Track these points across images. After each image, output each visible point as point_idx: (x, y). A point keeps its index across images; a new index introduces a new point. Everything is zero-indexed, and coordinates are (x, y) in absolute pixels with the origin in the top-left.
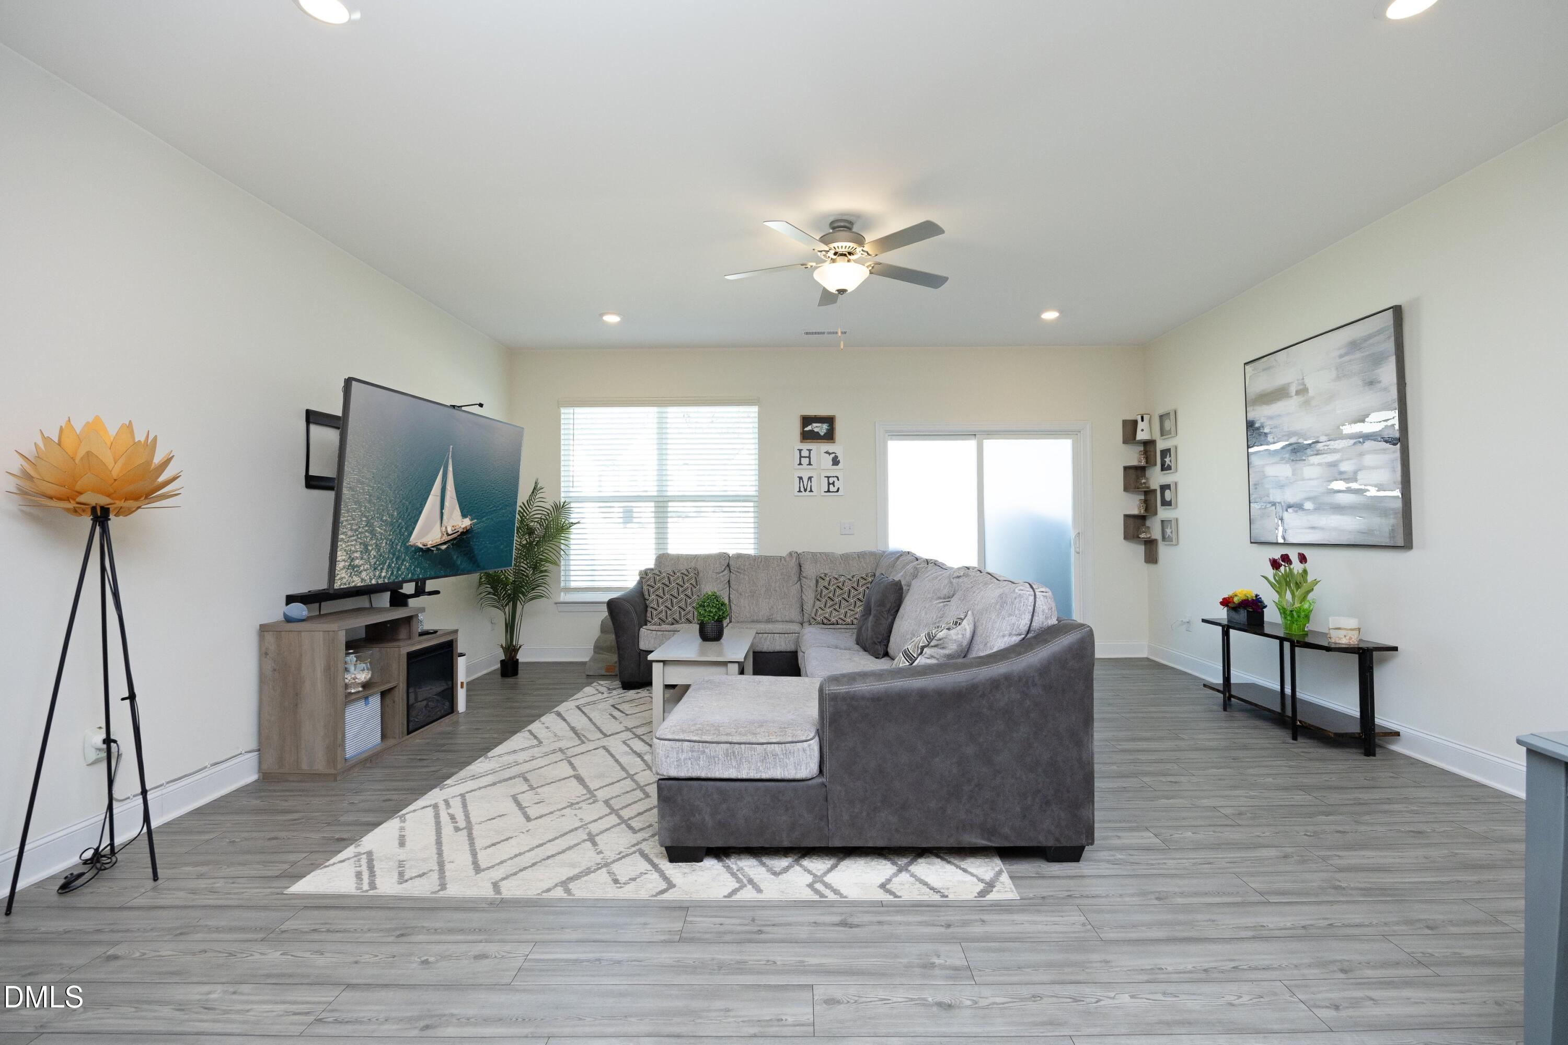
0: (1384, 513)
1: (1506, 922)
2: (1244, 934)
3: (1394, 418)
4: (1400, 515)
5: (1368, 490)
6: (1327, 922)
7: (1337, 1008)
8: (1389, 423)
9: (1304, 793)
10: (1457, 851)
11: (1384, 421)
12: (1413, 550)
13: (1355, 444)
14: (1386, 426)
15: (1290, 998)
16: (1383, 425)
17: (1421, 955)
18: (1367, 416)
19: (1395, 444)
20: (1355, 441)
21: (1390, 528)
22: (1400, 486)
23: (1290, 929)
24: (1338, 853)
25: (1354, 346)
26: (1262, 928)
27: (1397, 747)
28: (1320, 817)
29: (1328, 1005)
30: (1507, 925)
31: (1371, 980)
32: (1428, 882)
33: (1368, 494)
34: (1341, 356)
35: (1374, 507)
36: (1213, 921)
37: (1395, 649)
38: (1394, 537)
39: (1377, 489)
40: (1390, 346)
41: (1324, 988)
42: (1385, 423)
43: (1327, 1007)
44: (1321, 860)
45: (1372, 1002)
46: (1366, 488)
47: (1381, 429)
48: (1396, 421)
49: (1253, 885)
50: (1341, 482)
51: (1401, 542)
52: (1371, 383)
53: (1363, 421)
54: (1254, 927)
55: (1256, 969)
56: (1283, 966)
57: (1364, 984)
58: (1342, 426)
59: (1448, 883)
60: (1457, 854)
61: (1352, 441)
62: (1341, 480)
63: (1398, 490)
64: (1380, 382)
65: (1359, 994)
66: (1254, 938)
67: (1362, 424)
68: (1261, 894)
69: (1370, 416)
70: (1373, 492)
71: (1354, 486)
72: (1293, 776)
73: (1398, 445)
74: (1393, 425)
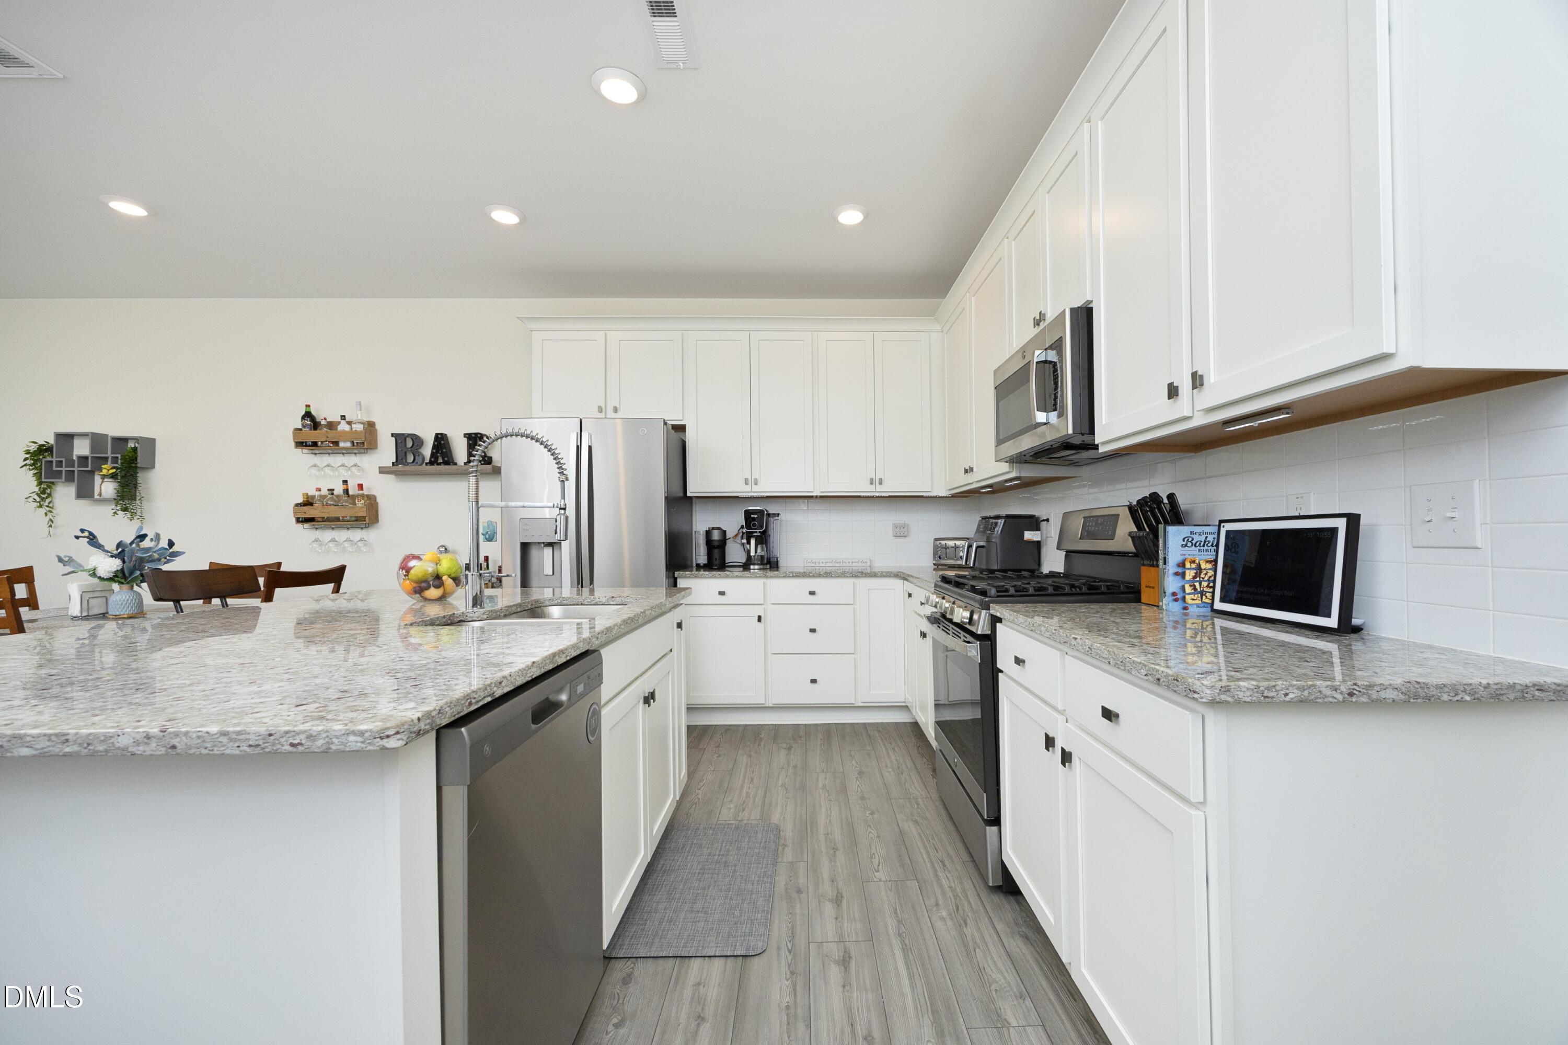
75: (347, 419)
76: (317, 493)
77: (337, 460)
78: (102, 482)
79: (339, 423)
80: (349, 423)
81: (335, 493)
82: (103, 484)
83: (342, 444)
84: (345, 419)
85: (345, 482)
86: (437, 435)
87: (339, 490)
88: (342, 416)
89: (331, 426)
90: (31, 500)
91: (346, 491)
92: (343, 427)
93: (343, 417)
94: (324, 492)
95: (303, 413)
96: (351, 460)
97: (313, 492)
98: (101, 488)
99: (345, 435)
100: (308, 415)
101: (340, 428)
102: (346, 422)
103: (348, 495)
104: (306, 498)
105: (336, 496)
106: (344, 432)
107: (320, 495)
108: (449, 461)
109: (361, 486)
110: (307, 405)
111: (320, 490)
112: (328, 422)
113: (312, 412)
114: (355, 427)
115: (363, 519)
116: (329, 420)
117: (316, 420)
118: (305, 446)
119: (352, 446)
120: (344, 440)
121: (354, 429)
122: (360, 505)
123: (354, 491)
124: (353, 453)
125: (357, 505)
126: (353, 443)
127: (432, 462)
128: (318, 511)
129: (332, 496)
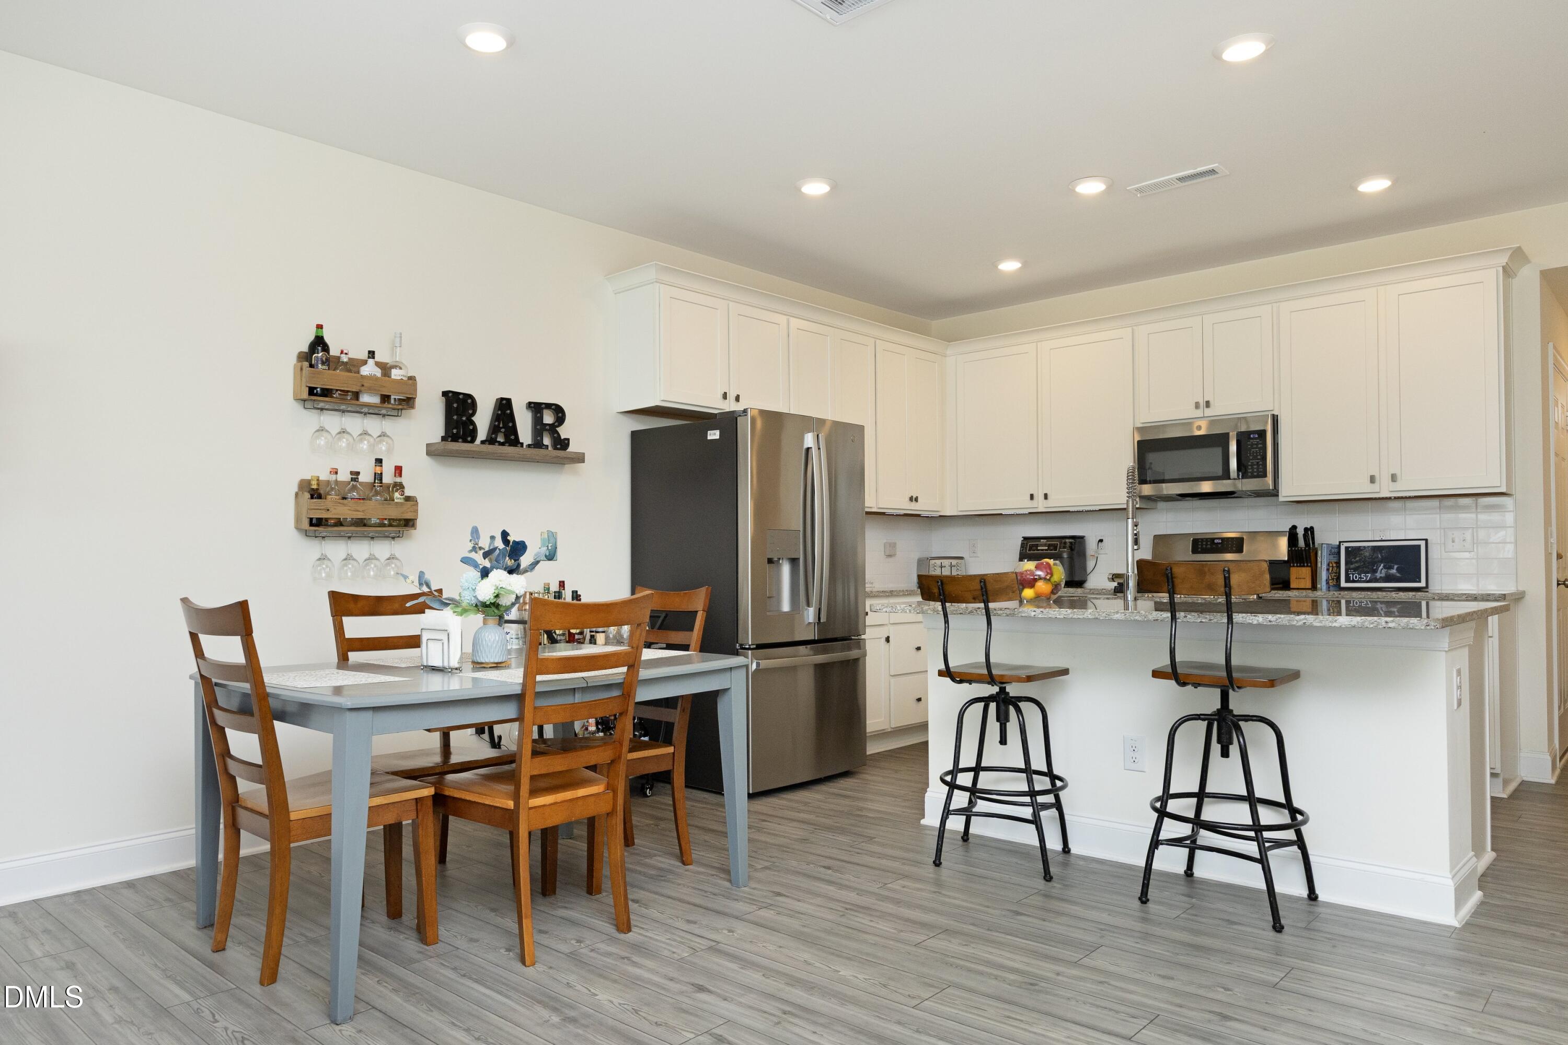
75: (378, 358)
77: (354, 423)
79: (365, 362)
80: (386, 369)
81: (361, 478)
83: (365, 398)
84: (373, 358)
85: (379, 461)
86: (501, 399)
87: (366, 477)
88: (369, 352)
89: (354, 366)
91: (379, 477)
92: (371, 369)
93: (372, 354)
95: (312, 338)
96: (374, 425)
97: (326, 476)
99: (369, 384)
100: (319, 343)
101: (366, 370)
102: (378, 364)
103: (381, 483)
104: (318, 485)
105: (361, 484)
106: (371, 378)
107: (336, 482)
108: (513, 439)
109: (399, 470)
110: (320, 327)
111: (336, 473)
112: (350, 359)
113: (327, 339)
114: (396, 374)
115: (393, 522)
116: (351, 356)
117: (331, 353)
118: (316, 395)
119: (381, 402)
120: (371, 391)
121: (393, 377)
122: (402, 501)
123: (388, 478)
124: (380, 415)
125: (396, 501)
126: (385, 398)
127: (490, 441)
128: (349, 508)
129: (356, 486)
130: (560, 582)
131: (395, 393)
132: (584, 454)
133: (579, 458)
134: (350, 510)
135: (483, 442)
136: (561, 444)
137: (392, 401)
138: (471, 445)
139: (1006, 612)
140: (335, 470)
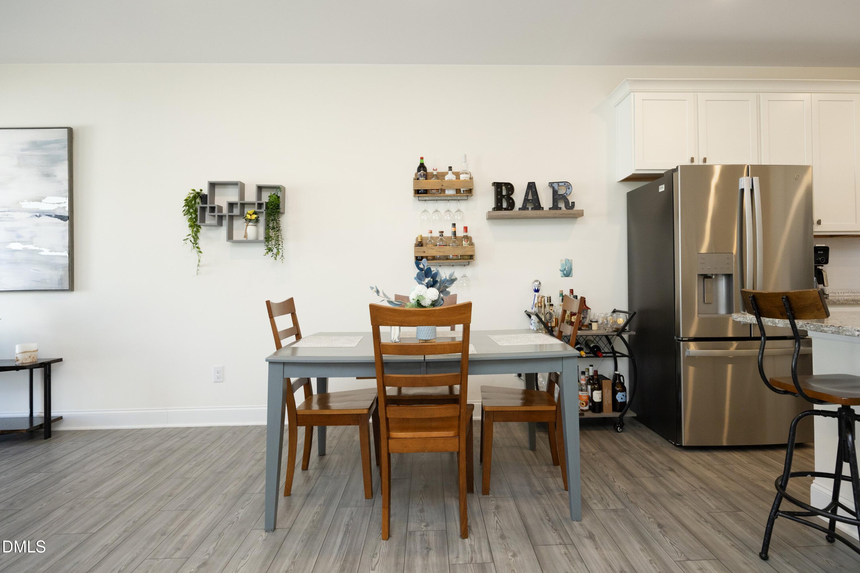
0: (55, 267)
1: (189, 477)
2: (102, 556)
3: (65, 202)
4: (67, 269)
5: (43, 251)
6: (131, 522)
7: (179, 549)
8: (62, 205)
9: (35, 474)
10: (142, 461)
11: (57, 203)
12: (74, 291)
13: (32, 217)
14: (59, 207)
15: (158, 562)
16: (56, 206)
17: (180, 507)
18: (44, 198)
19: (65, 220)
20: (32, 214)
21: (59, 278)
22: (68, 249)
23: (120, 537)
24: (95, 491)
25: (36, 145)
26: (107, 547)
27: (62, 427)
28: (62, 480)
29: (175, 551)
30: (190, 478)
31: (176, 530)
32: (148, 480)
33: (42, 253)
34: (23, 150)
35: (49, 263)
36: (78, 563)
37: (60, 360)
38: (62, 284)
39: (50, 250)
40: (65, 153)
41: (165, 547)
42: (58, 205)
43: (175, 552)
44: (91, 499)
45: (187, 536)
46: (41, 249)
47: (54, 208)
48: (67, 205)
49: (75, 532)
50: (19, 244)
51: (67, 287)
52: (48, 175)
53: (40, 201)
54: (102, 548)
55: (129, 564)
56: (138, 553)
57: (176, 533)
58: (22, 202)
59: (154, 475)
60: (143, 463)
61: (30, 215)
62: (18, 242)
63: (66, 252)
64: (55, 176)
65: (179, 538)
66: (109, 554)
67: (39, 203)
68: (84, 533)
69: (46, 198)
70: (46, 252)
71: (31, 247)
72: (17, 468)
73: (68, 222)
74: (64, 208)
75: (454, 170)
76: (429, 235)
77: (442, 206)
78: (247, 226)
79: (447, 173)
80: (457, 175)
81: (445, 235)
82: (248, 227)
83: (448, 192)
84: (451, 170)
85: (454, 225)
86: (529, 183)
87: (448, 233)
89: (440, 176)
90: (188, 241)
91: (454, 233)
92: (450, 177)
94: (436, 234)
95: (418, 165)
96: (453, 206)
97: (426, 234)
98: (246, 230)
99: (450, 184)
100: (422, 167)
101: (447, 178)
102: (453, 173)
103: (455, 236)
104: (422, 239)
105: (445, 237)
106: (450, 181)
107: (432, 238)
108: (538, 206)
109: (466, 229)
110: (422, 158)
111: (431, 232)
112: (438, 173)
113: (425, 165)
114: (462, 177)
115: (462, 257)
116: (438, 171)
117: (428, 171)
118: (421, 193)
119: (456, 193)
120: (450, 188)
121: (461, 179)
122: (466, 245)
123: (460, 233)
124: (457, 200)
125: (464, 245)
126: (458, 191)
127: (524, 208)
128: (435, 250)
129: (442, 238)
130: (570, 290)
131: (463, 187)
132: (583, 210)
133: (580, 214)
134: (436, 251)
135: (520, 209)
136: (570, 206)
137: (462, 192)
138: (511, 211)
139: (831, 329)
140: (430, 231)
